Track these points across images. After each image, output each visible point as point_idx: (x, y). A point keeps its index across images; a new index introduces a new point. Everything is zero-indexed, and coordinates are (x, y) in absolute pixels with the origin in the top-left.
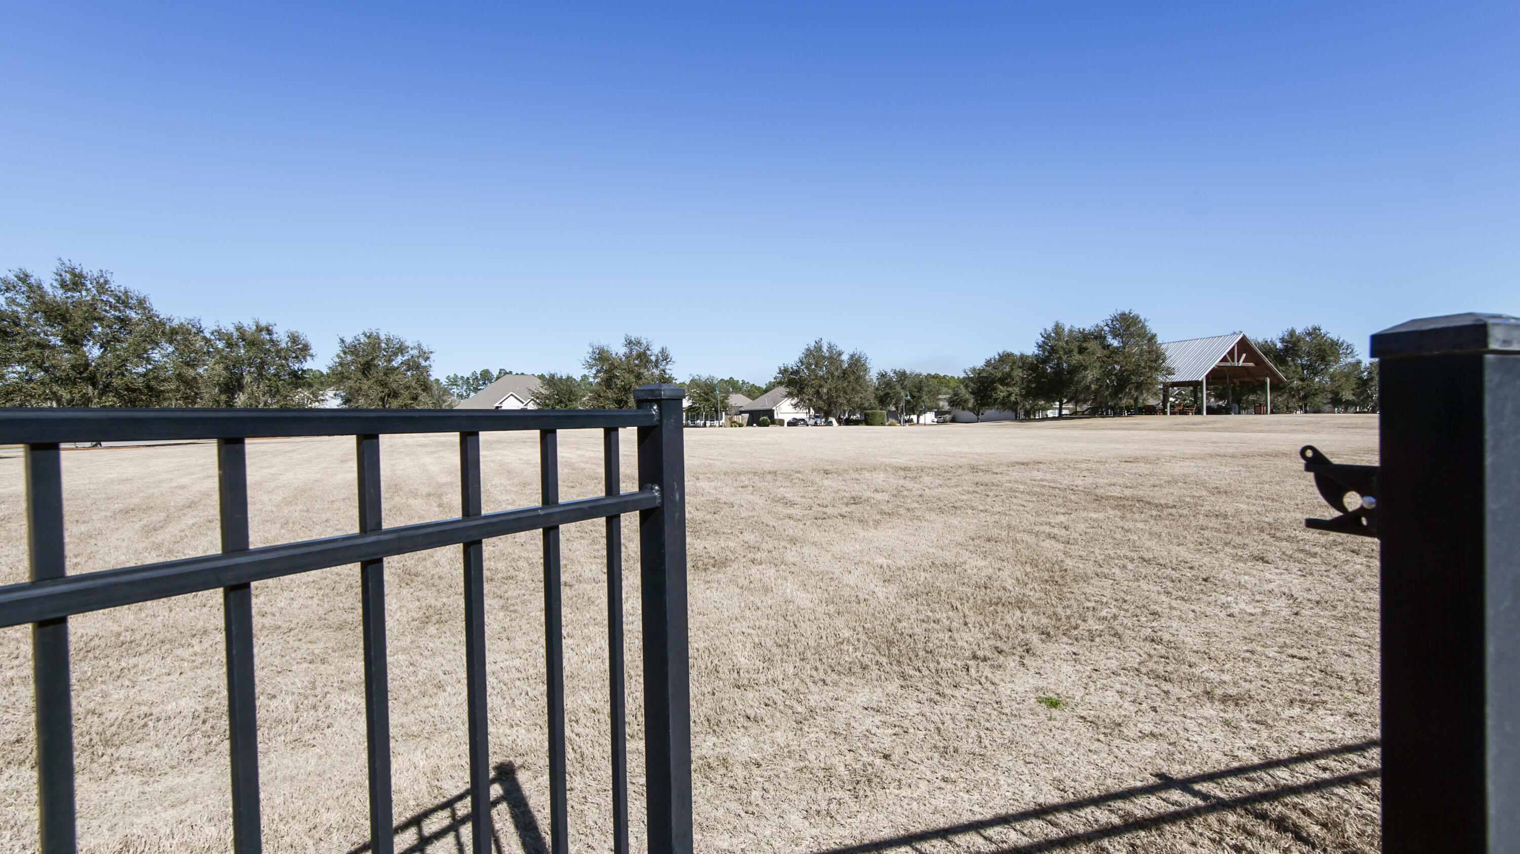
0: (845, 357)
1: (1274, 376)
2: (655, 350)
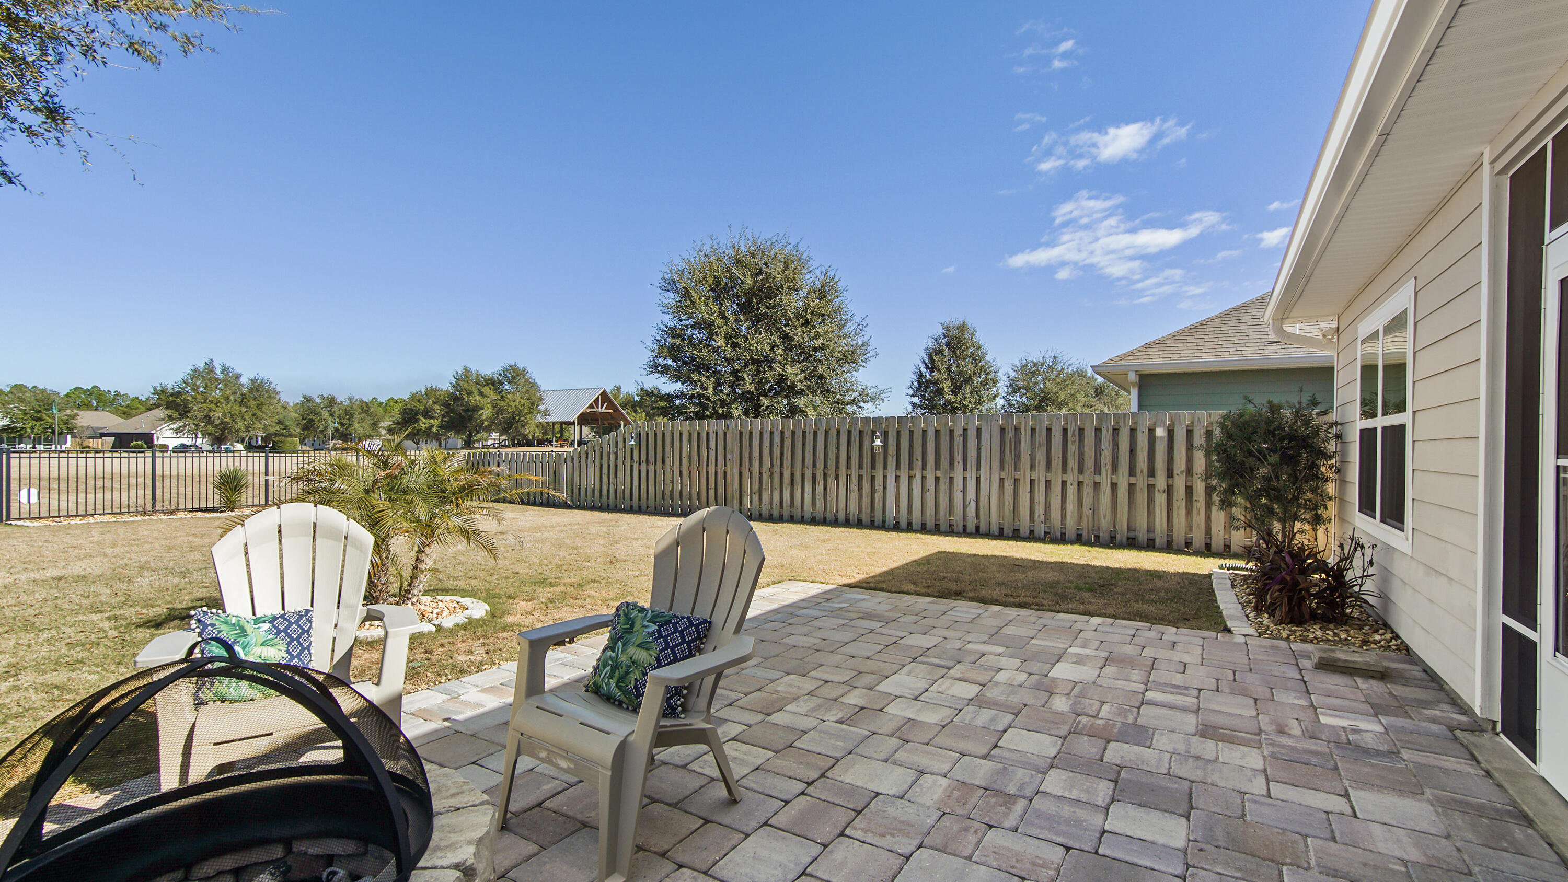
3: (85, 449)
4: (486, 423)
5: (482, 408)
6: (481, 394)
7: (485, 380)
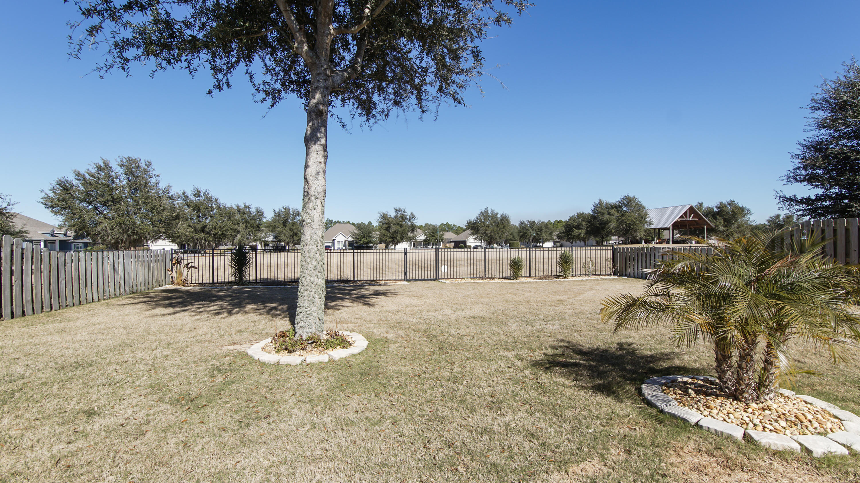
0: (499, 216)
1: (708, 225)
2: (408, 214)
3: (447, 248)
4: (612, 231)
5: (610, 222)
6: (609, 214)
7: (611, 206)
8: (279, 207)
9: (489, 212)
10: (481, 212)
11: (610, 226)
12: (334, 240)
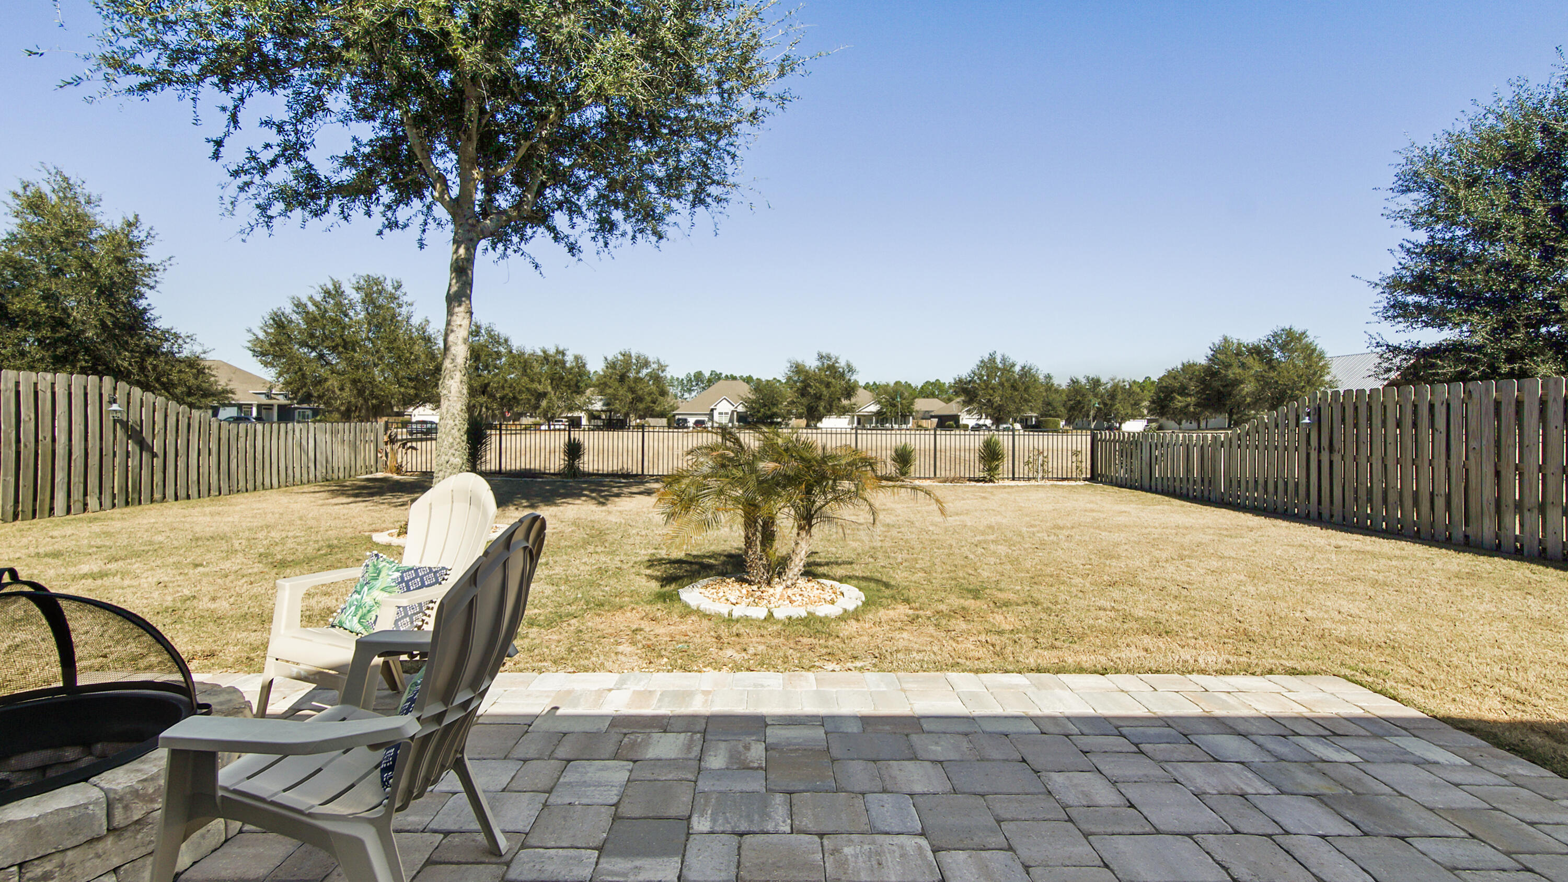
0: (1017, 369)
2: (842, 363)
3: (920, 427)
4: (1248, 400)
5: (1242, 382)
6: (1242, 366)
7: (1249, 350)
8: (613, 353)
9: (998, 360)
10: (982, 362)
11: (1242, 389)
12: (712, 410)
